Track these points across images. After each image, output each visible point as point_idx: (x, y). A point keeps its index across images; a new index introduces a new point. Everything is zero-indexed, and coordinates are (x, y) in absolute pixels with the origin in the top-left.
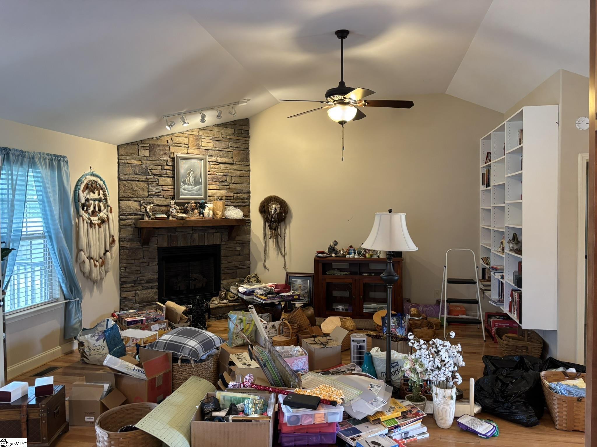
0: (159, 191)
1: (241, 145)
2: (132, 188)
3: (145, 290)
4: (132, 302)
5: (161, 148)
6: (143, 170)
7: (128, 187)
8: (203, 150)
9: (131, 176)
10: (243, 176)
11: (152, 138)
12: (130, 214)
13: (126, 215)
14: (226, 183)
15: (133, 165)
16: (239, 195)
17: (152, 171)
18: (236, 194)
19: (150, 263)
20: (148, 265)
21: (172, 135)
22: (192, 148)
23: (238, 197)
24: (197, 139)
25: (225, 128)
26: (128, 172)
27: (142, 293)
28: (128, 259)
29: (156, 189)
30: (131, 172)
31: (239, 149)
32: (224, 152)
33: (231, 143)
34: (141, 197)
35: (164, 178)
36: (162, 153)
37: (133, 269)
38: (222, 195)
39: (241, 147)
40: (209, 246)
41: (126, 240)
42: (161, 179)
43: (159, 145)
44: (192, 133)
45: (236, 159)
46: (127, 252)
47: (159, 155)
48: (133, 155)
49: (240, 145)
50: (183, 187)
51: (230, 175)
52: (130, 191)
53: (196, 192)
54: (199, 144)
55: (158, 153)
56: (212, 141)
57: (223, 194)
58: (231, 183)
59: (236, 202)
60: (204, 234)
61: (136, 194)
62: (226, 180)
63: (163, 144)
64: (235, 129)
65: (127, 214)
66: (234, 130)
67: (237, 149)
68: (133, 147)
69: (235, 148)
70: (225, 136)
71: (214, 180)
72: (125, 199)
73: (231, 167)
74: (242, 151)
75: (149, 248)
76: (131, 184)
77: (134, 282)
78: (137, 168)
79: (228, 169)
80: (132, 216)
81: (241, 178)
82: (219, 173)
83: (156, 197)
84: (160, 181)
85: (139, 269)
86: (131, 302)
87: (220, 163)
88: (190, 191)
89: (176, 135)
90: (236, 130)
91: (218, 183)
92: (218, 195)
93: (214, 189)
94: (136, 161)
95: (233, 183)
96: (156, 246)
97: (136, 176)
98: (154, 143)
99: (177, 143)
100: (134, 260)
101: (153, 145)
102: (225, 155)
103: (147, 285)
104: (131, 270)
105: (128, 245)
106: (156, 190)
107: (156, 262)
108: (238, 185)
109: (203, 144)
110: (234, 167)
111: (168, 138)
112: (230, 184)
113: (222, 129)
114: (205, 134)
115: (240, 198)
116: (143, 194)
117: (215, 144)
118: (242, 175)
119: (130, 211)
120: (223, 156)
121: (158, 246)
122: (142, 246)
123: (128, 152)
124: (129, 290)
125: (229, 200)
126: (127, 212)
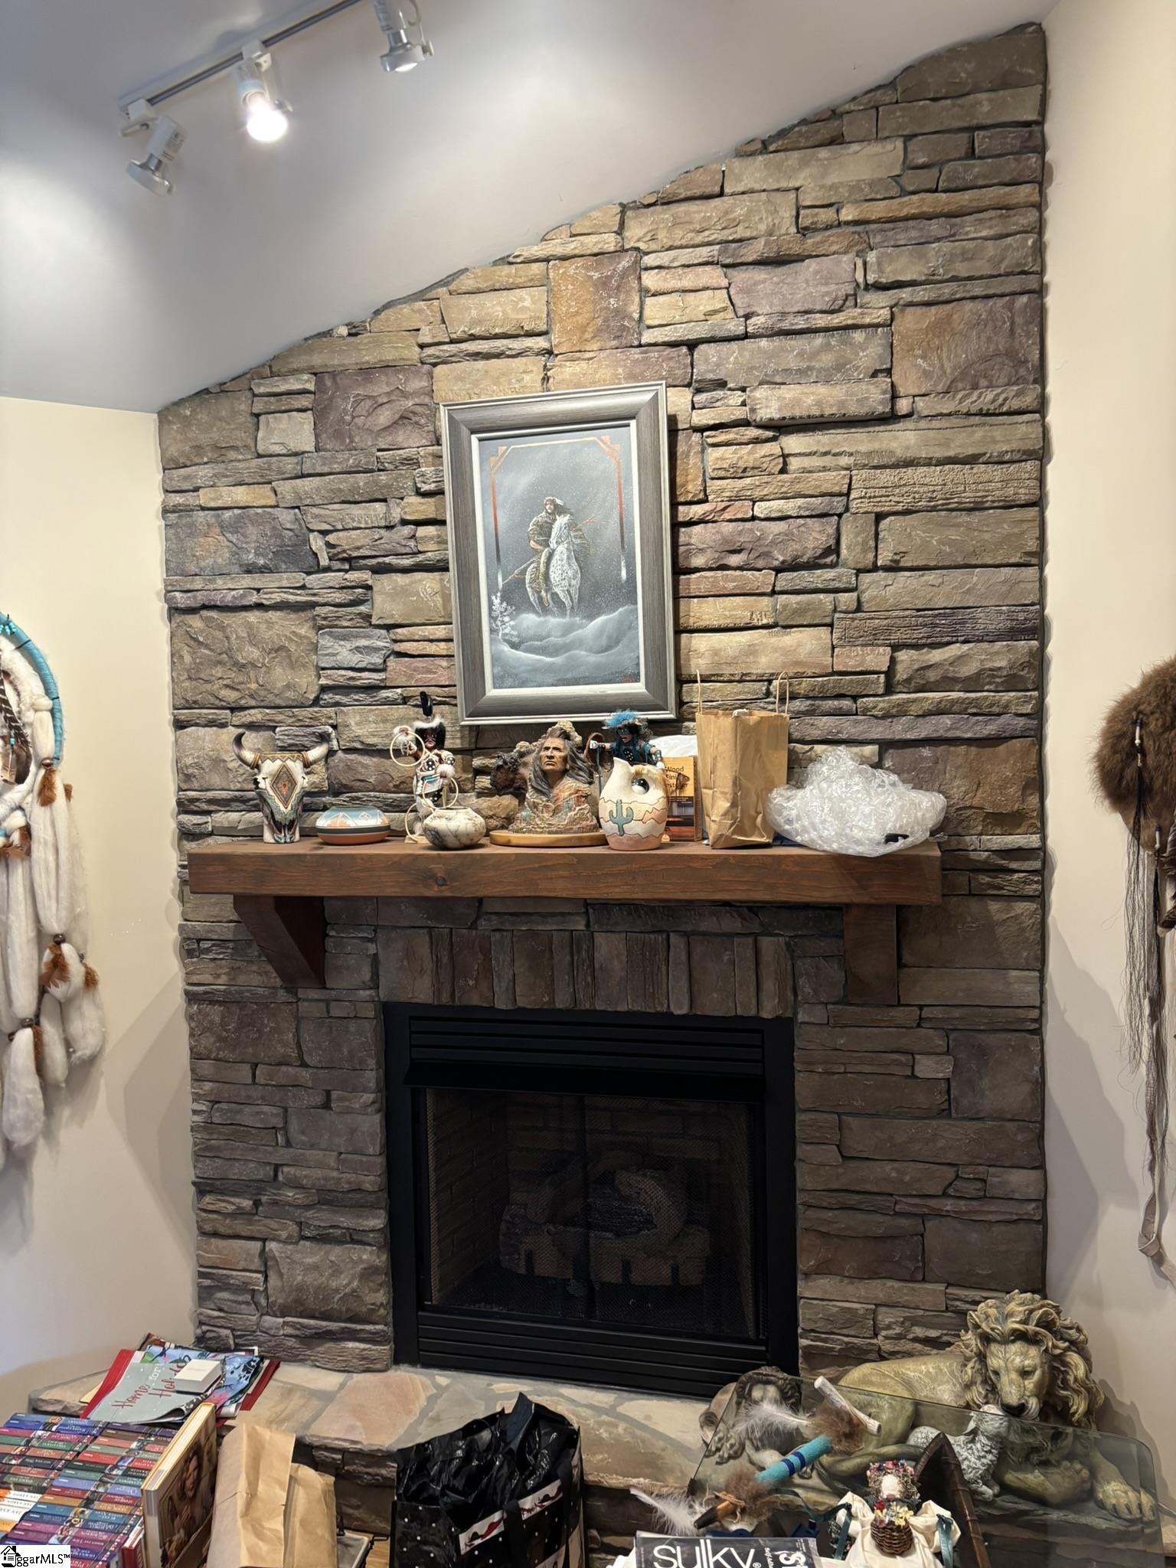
0: (376, 659)
1: (966, 257)
2: (228, 652)
3: (315, 1246)
4: (248, 1297)
5: (380, 387)
6: (281, 537)
7: (207, 646)
8: (654, 354)
9: (220, 582)
10: (977, 507)
11: (328, 333)
12: (225, 804)
13: (205, 806)
14: (830, 574)
15: (228, 514)
16: (936, 656)
17: (331, 538)
18: (916, 647)
19: (334, 1095)
20: (327, 1105)
21: (442, 291)
22: (576, 354)
23: (932, 676)
24: (604, 283)
25: (823, 153)
26: (210, 561)
27: (297, 1257)
28: (221, 1055)
29: (357, 649)
30: (223, 557)
31: (947, 290)
32: (819, 340)
33: (872, 257)
34: (278, 702)
35: (400, 579)
36: (384, 417)
37: (247, 1116)
38: (797, 663)
39: (962, 269)
40: (697, 1026)
41: (208, 951)
42: (385, 584)
43: (367, 372)
44: (572, 247)
45: (913, 376)
46: (217, 1020)
47: (369, 431)
48: (232, 455)
49: (951, 259)
50: (509, 626)
51: (866, 506)
52: (218, 671)
53: (593, 659)
54: (620, 313)
55: (360, 421)
56: (718, 271)
57: (802, 654)
58: (875, 568)
59: (914, 709)
60: (661, 938)
61: (254, 686)
62: (834, 549)
63: (389, 355)
64: (908, 138)
65: (211, 801)
66: (899, 144)
67: (921, 294)
68: (224, 408)
69: (905, 294)
70: (826, 216)
71: (735, 560)
72: (199, 716)
73: (876, 446)
74: (969, 306)
75: (327, 1002)
76: (222, 628)
77: (254, 1189)
78: (253, 532)
79: (844, 461)
80: (234, 816)
81: (963, 518)
82: (776, 506)
83: (361, 696)
84: (378, 599)
85: (277, 1122)
86: (240, 1298)
87: (781, 428)
88: (554, 651)
89: (467, 282)
90: (913, 145)
91: (763, 579)
92: (763, 664)
93: (729, 622)
94: (241, 489)
95: (887, 569)
96: (364, 994)
97: (247, 581)
98: (335, 361)
99: (473, 338)
100: (254, 1066)
101: (333, 375)
102: (827, 360)
103: (320, 1218)
104: (239, 1119)
105: (218, 976)
106: (358, 657)
107: (365, 1090)
108: (931, 577)
109: (656, 310)
110: (901, 439)
111: (420, 311)
112: (867, 578)
113: (804, 163)
114: (662, 235)
115: (947, 683)
116: (288, 687)
117: (747, 291)
118: (968, 497)
119: (225, 785)
120: (802, 372)
121: (383, 995)
122: (292, 990)
123: (204, 439)
124: (229, 1232)
125: (855, 698)
126: (210, 795)
